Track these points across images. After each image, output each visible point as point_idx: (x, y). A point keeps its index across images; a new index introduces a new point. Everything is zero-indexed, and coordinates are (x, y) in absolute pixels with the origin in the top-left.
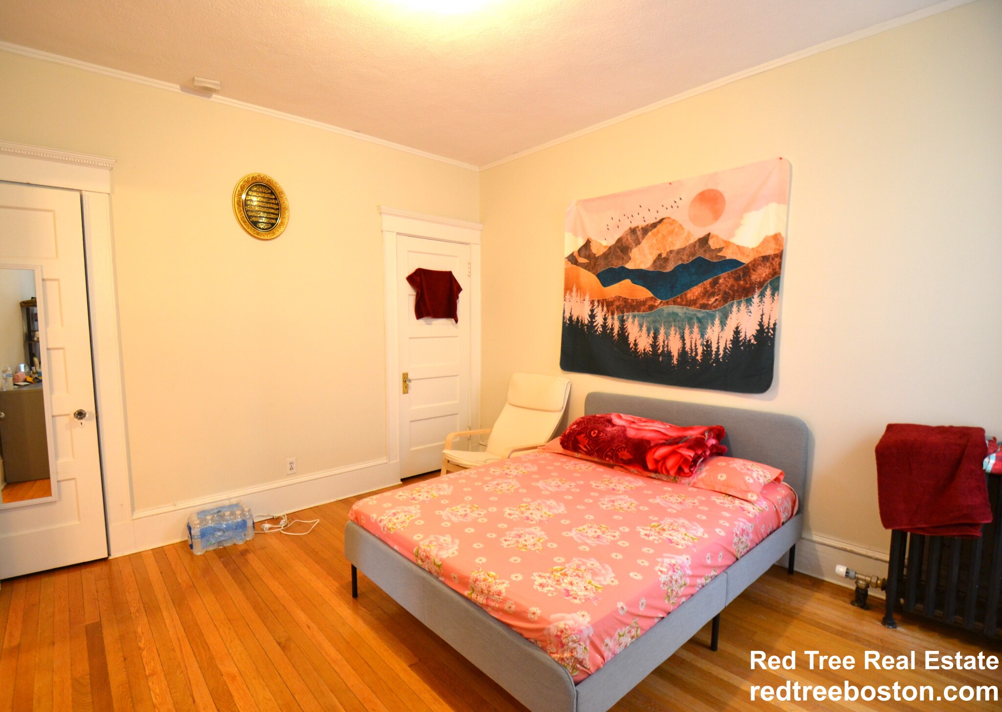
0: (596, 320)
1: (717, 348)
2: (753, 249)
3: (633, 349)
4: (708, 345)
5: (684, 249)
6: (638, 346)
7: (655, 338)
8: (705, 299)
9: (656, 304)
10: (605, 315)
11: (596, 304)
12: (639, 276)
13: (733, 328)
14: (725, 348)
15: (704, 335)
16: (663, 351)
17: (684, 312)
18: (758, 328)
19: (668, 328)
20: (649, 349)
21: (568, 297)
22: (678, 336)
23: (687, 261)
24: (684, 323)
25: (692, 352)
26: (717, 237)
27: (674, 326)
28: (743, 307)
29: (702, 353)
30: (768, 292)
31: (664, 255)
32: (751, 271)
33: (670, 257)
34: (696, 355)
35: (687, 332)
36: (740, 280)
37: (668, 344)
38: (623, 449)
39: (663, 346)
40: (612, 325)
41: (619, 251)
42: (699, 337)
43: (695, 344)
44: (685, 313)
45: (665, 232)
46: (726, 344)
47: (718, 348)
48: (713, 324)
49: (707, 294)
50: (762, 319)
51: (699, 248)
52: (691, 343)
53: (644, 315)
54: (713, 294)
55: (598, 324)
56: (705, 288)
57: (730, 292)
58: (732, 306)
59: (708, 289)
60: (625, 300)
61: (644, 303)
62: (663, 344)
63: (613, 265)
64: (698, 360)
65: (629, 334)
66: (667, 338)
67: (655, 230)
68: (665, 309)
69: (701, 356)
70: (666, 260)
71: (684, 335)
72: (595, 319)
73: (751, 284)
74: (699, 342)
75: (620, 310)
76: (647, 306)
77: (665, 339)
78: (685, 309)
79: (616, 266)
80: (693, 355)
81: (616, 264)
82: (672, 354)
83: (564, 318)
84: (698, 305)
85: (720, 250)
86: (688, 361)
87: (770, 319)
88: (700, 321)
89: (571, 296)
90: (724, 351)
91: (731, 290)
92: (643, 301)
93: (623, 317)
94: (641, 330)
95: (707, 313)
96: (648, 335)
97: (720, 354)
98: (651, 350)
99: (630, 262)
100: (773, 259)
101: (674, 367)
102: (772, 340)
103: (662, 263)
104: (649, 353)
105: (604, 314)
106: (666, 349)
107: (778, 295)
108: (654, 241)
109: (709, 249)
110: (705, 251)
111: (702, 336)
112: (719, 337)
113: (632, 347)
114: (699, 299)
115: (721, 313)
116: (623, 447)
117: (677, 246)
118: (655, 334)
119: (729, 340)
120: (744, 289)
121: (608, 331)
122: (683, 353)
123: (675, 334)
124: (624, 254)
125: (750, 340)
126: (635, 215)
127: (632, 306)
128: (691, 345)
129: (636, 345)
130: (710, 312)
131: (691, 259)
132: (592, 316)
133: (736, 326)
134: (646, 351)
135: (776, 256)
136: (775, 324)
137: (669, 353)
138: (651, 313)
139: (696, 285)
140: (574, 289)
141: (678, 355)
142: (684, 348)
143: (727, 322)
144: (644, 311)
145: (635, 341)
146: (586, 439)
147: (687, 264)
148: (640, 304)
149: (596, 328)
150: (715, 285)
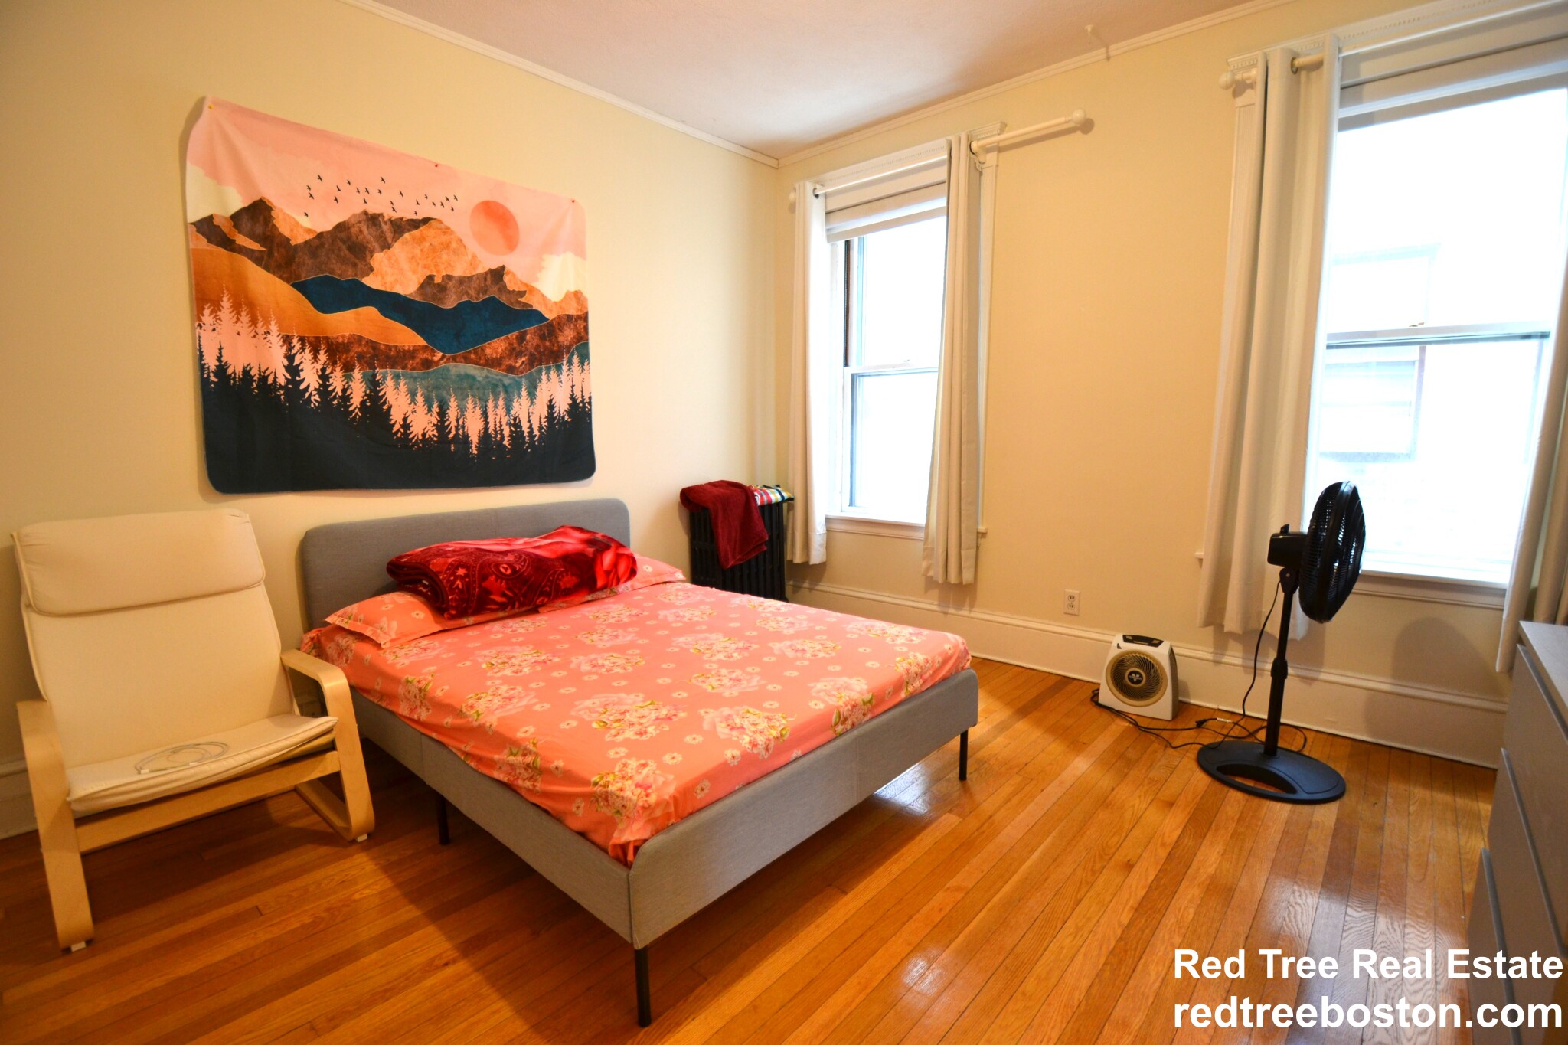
0: (302, 378)
1: (528, 428)
2: (555, 303)
3: (399, 435)
4: (516, 425)
5: (470, 278)
6: (412, 429)
7: (442, 414)
8: (512, 360)
9: (436, 359)
10: (323, 370)
11: (295, 343)
12: (392, 304)
13: (546, 402)
14: (541, 428)
15: (510, 410)
16: (457, 434)
17: (484, 375)
18: (570, 402)
19: (462, 399)
20: (432, 432)
21: (207, 318)
22: (479, 412)
23: (477, 299)
24: (486, 391)
25: (496, 436)
26: (514, 276)
27: (473, 396)
28: (553, 375)
29: (509, 436)
30: (576, 360)
31: (438, 280)
32: (557, 331)
33: (448, 286)
34: (503, 438)
35: (490, 405)
36: (545, 340)
37: (463, 423)
38: (564, 574)
39: (457, 428)
40: (344, 391)
41: (344, 247)
42: (505, 414)
43: (500, 422)
44: (487, 377)
45: (436, 242)
46: (540, 422)
47: (531, 427)
48: (519, 395)
49: (514, 353)
50: (572, 391)
51: (492, 283)
52: (495, 422)
53: (415, 375)
54: (520, 354)
55: (308, 386)
56: (511, 344)
57: (536, 353)
58: (539, 372)
59: (515, 345)
60: (373, 345)
61: (411, 354)
62: (456, 424)
63: (332, 271)
64: (505, 445)
65: (390, 408)
66: (462, 415)
67: (416, 233)
68: (451, 368)
69: (509, 440)
70: (442, 288)
71: (486, 410)
72: (299, 377)
73: (560, 347)
74: (504, 421)
75: (366, 362)
76: (417, 360)
77: (459, 416)
78: (485, 371)
79: (340, 275)
80: (498, 439)
81: (343, 273)
82: (470, 439)
83: (202, 368)
84: (503, 367)
85: (522, 294)
86: (492, 448)
87: (582, 392)
88: (506, 389)
89: (217, 318)
90: (540, 431)
91: (537, 351)
92: (409, 351)
93: (374, 376)
94: (413, 400)
95: (514, 379)
96: (429, 410)
97: (536, 436)
98: (437, 434)
99: (371, 275)
100: (576, 321)
101: (473, 458)
102: (588, 415)
103: (435, 292)
104: (432, 439)
105: (319, 366)
106: (461, 432)
107: (588, 364)
108: (417, 251)
109: (503, 289)
110: (500, 290)
111: (508, 409)
112: (529, 413)
113: (398, 431)
114: (504, 357)
115: (527, 381)
116: (562, 572)
117: (459, 271)
118: (440, 407)
119: (543, 417)
120: (552, 352)
121: (335, 402)
122: (485, 436)
123: (474, 408)
124: (358, 258)
125: (563, 417)
126: (374, 191)
127: (388, 357)
128: (495, 425)
129: (406, 426)
130: (517, 379)
131: (482, 297)
132: (293, 370)
133: (549, 399)
134: (427, 437)
135: (579, 317)
136: (590, 398)
137: (466, 437)
138: (428, 373)
139: (497, 337)
140: (226, 303)
141: (479, 439)
142: (486, 429)
143: (537, 394)
144: (413, 369)
145: (405, 419)
146: (501, 582)
147: (476, 303)
148: (404, 355)
149: (307, 394)
150: (522, 342)
